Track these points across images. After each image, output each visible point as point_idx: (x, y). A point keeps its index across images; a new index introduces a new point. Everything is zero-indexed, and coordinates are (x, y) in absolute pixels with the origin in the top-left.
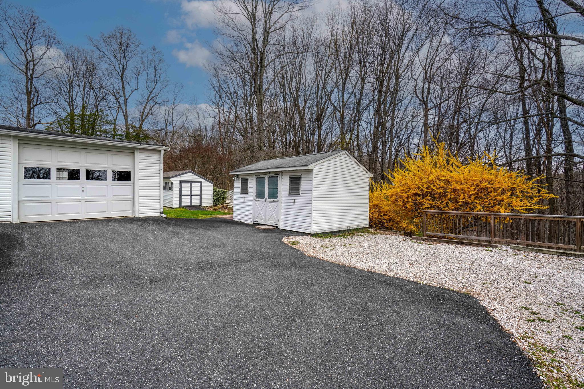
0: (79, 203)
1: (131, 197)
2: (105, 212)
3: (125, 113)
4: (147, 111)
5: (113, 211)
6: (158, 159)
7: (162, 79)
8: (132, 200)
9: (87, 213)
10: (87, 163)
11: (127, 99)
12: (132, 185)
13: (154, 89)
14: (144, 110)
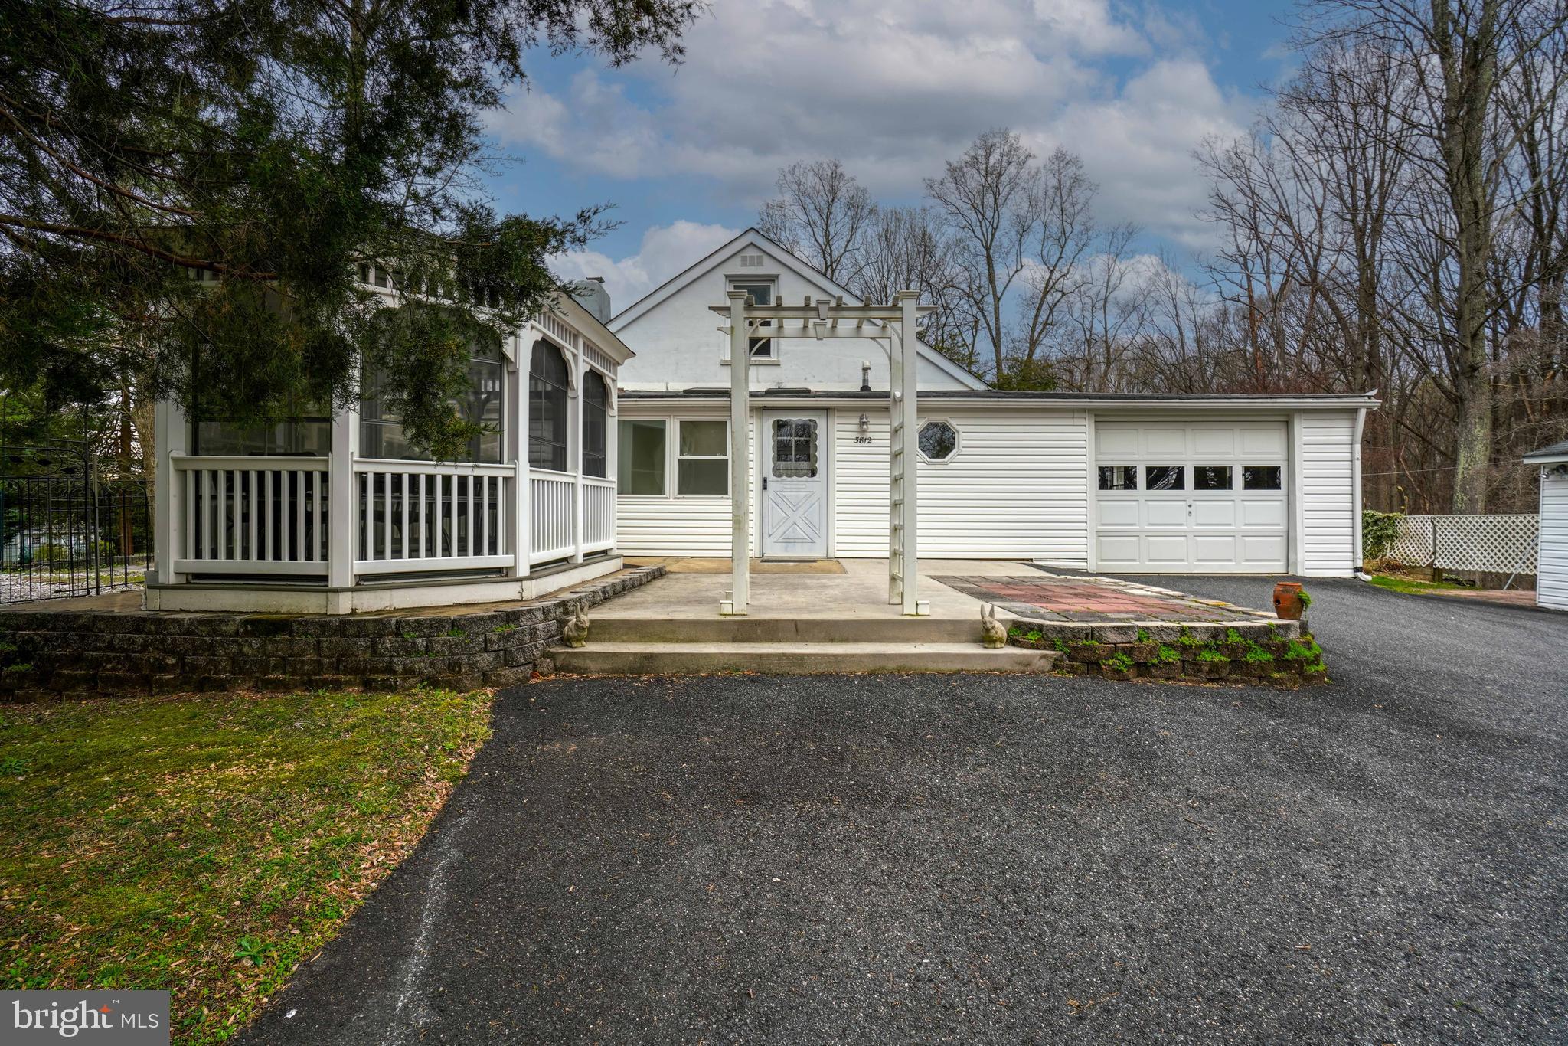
0: (1183, 539)
1: (1283, 527)
2: (1230, 560)
3: (994, 333)
4: (1043, 318)
5: (1247, 560)
6: (1347, 431)
7: (1077, 228)
8: (1285, 535)
9: (1199, 560)
10: (1197, 453)
11: (999, 299)
12: (1285, 498)
13: (1060, 258)
14: (1037, 316)
